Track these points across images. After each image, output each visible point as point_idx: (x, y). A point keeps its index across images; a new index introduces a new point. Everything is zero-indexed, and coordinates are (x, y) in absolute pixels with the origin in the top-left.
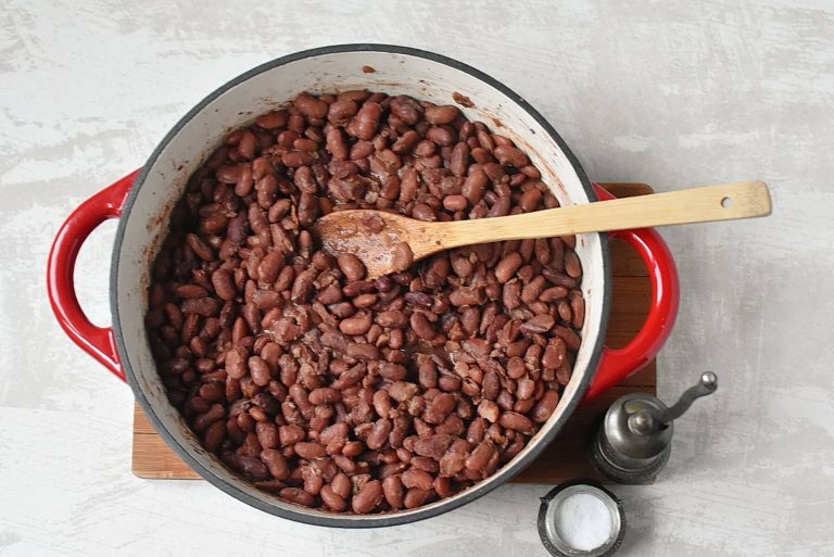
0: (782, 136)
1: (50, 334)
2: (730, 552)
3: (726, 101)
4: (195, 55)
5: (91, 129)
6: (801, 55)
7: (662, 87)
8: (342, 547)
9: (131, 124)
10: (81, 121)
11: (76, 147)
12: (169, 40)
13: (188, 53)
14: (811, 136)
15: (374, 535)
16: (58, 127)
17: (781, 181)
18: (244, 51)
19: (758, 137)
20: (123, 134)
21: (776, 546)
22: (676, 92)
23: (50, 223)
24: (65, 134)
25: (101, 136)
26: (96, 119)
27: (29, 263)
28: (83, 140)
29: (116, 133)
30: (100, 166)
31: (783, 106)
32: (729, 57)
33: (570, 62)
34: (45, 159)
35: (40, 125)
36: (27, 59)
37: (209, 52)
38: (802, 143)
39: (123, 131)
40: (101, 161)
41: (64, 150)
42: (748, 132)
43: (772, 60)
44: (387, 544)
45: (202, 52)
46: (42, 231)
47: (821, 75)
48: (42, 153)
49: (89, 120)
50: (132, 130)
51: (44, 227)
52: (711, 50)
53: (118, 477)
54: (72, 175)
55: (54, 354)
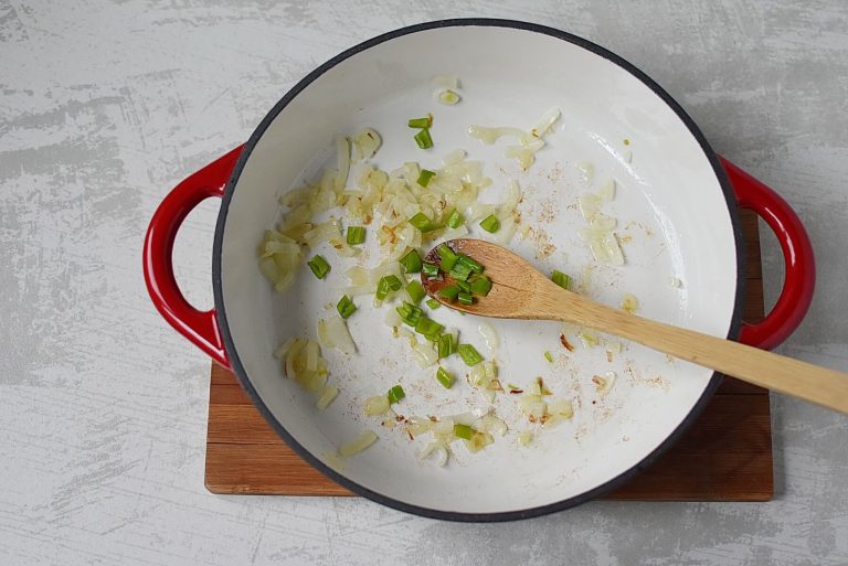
0: (788, 92)
1: (34, 305)
2: (765, 521)
3: (731, 60)
4: (191, 22)
5: (83, 97)
6: (802, 14)
7: (665, 46)
8: (348, 527)
9: (125, 90)
10: (72, 88)
11: (67, 114)
12: (165, 8)
13: (184, 21)
14: (818, 92)
15: (382, 513)
16: (49, 95)
17: (791, 136)
18: (242, 18)
19: (764, 94)
20: (117, 100)
21: (814, 514)
22: (679, 51)
23: (39, 191)
24: (57, 102)
25: (94, 103)
26: (88, 87)
27: (15, 233)
28: (74, 107)
29: (109, 100)
30: (92, 133)
31: (787, 63)
32: (730, 17)
33: (571, 24)
34: (36, 127)
35: (31, 93)
36: (19, 28)
37: (205, 20)
38: (809, 98)
39: (117, 98)
40: (92, 128)
41: (55, 118)
42: (754, 89)
43: (773, 20)
44: (397, 522)
45: (199, 19)
46: (29, 199)
47: (823, 33)
48: (32, 121)
49: (80, 88)
50: (126, 97)
51: (33, 194)
52: (711, 10)
53: (105, 456)
54: (63, 143)
55: (39, 327)
